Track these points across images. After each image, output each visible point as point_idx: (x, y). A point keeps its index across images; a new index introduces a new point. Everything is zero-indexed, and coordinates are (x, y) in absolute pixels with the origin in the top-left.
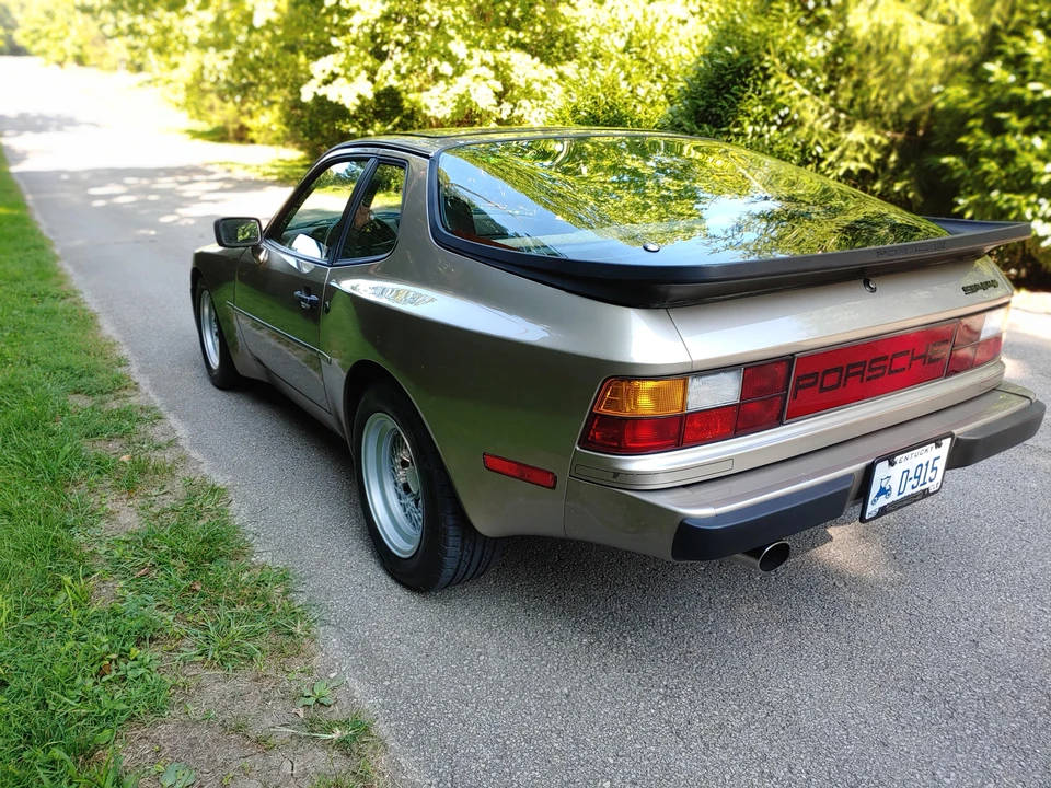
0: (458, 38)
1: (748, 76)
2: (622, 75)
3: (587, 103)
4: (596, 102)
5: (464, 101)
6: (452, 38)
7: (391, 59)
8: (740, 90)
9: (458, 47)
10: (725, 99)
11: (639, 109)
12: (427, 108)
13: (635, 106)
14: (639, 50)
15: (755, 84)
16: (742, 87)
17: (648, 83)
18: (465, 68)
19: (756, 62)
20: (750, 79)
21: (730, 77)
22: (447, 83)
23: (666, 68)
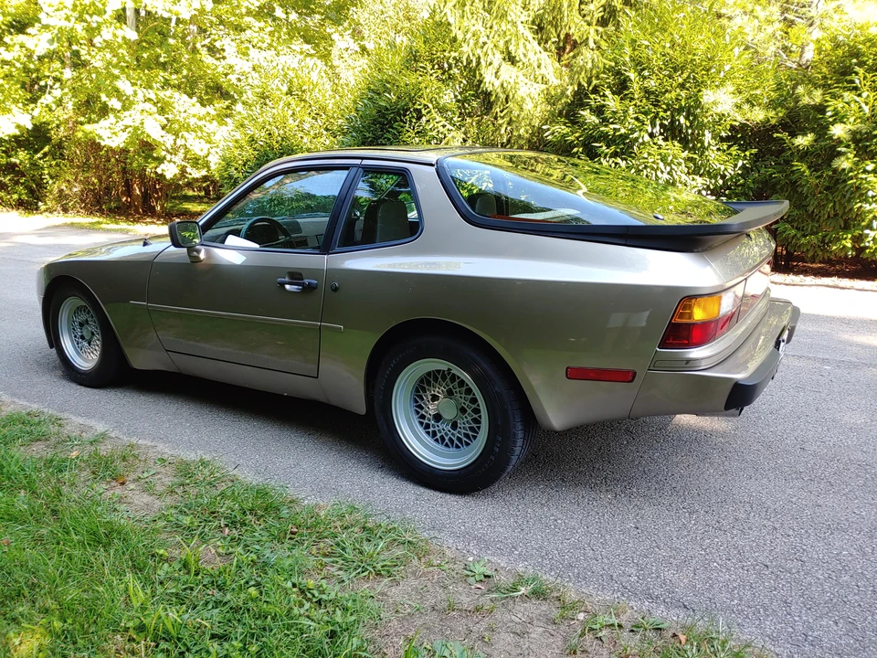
0: (123, 77)
1: (405, 116)
2: (290, 112)
3: (262, 135)
4: (270, 134)
5: (139, 132)
6: (118, 77)
7: (50, 93)
8: (399, 125)
9: (124, 85)
10: (389, 132)
11: (305, 140)
12: (100, 137)
13: (302, 137)
14: (300, 93)
15: (411, 121)
16: (402, 124)
17: (310, 119)
18: (132, 103)
19: (411, 105)
20: (407, 117)
21: (392, 115)
22: (116, 117)
23: (324, 109)
